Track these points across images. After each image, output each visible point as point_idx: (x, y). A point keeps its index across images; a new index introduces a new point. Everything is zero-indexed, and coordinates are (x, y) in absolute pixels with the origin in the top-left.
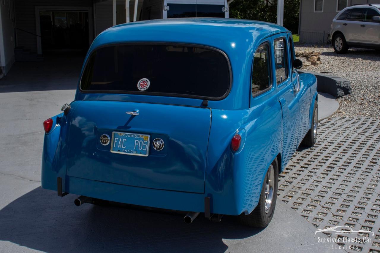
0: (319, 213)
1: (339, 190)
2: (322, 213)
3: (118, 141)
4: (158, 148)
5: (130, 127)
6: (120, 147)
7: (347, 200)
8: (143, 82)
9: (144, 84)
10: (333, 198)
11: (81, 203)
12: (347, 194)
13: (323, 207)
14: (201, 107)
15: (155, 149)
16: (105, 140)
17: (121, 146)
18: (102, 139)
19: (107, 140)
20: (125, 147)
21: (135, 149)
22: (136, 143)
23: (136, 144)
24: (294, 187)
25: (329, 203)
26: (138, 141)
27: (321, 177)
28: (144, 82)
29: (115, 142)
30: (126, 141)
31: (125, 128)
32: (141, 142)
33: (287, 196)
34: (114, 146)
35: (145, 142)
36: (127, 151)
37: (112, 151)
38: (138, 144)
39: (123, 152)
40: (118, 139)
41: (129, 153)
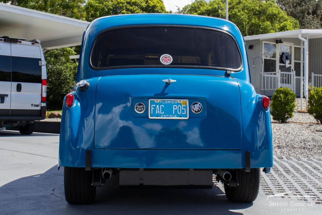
3: (155, 108)
4: (197, 111)
5: (168, 94)
6: (158, 113)
8: (165, 57)
14: (226, 77)
15: (194, 112)
16: (141, 108)
17: (159, 112)
18: (137, 107)
19: (142, 108)
20: (163, 112)
21: (174, 113)
22: (175, 108)
26: (176, 106)
29: (152, 108)
30: (163, 106)
31: (162, 95)
32: (179, 107)
34: (152, 113)
35: (183, 107)
36: (166, 116)
37: (150, 118)
38: (176, 109)
39: (162, 117)
40: (155, 106)
41: (168, 117)
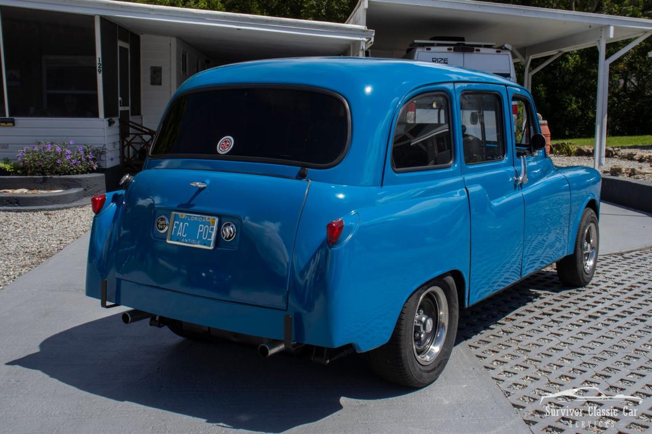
0: (527, 377)
1: (584, 349)
2: (532, 378)
3: (178, 225)
4: (227, 237)
5: (194, 205)
6: (179, 235)
7: (588, 364)
9: (225, 144)
10: (566, 359)
11: (130, 319)
12: (595, 356)
13: (540, 370)
14: (297, 178)
15: (224, 238)
16: (163, 225)
17: (181, 233)
18: (159, 222)
20: (186, 234)
21: (198, 238)
22: (200, 229)
23: (199, 231)
24: (511, 339)
25: (554, 365)
26: (203, 226)
27: (566, 329)
28: (226, 142)
29: (175, 227)
30: (188, 225)
31: (187, 207)
32: (206, 228)
33: (490, 350)
34: (173, 234)
35: (211, 228)
36: (188, 241)
37: (168, 242)
38: (202, 231)
39: (183, 242)
40: (178, 222)
41: (190, 243)
